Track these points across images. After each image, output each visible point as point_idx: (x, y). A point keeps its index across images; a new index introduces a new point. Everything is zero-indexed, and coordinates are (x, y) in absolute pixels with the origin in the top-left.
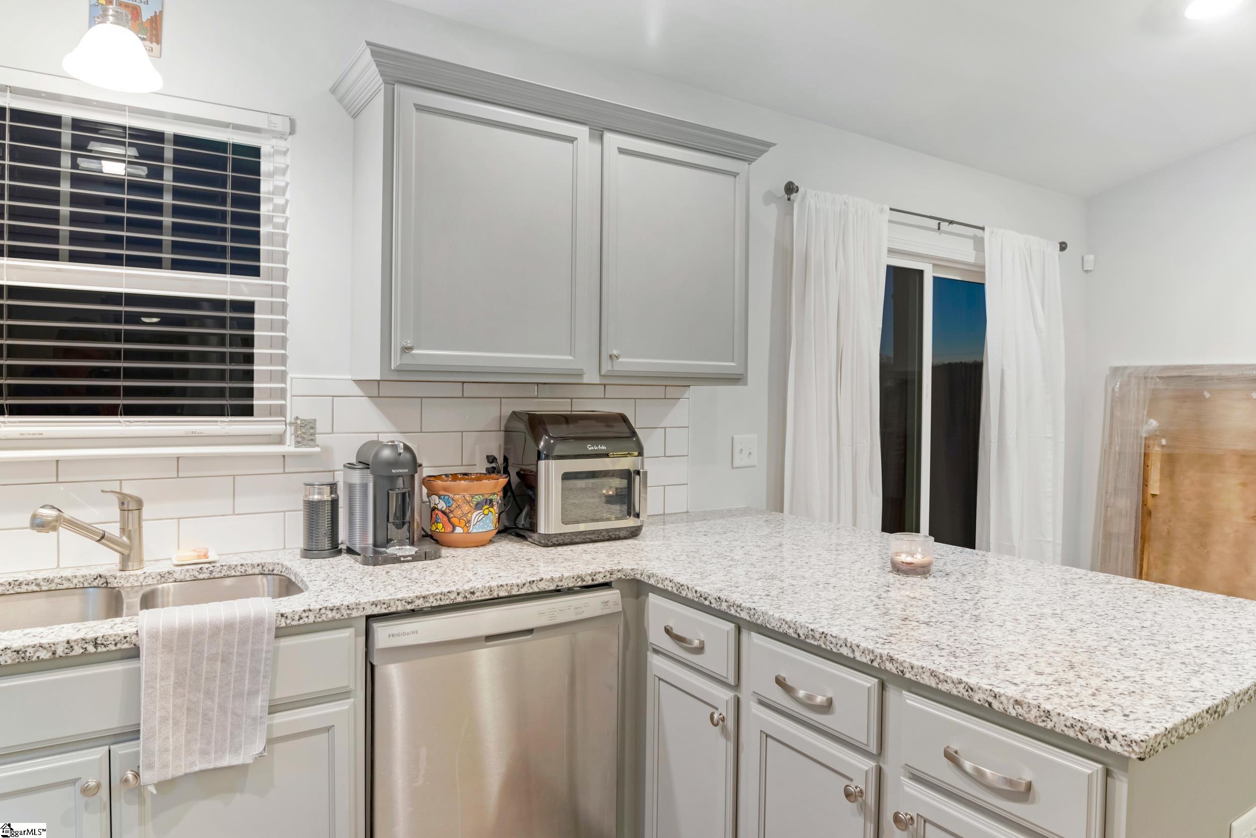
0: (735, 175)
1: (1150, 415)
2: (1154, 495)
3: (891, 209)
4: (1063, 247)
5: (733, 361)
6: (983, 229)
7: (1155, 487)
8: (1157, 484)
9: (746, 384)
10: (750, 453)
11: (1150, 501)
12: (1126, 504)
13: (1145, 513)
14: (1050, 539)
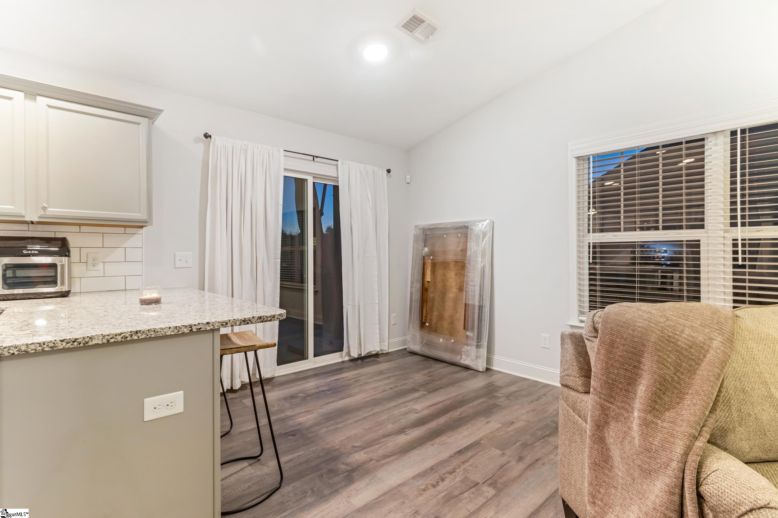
0: (138, 124)
1: (425, 246)
2: (428, 282)
3: (284, 151)
4: (389, 171)
5: (140, 213)
6: (337, 161)
7: (428, 278)
8: (429, 276)
9: (152, 225)
10: (187, 261)
11: (426, 284)
12: (418, 286)
13: (424, 290)
14: (377, 302)
